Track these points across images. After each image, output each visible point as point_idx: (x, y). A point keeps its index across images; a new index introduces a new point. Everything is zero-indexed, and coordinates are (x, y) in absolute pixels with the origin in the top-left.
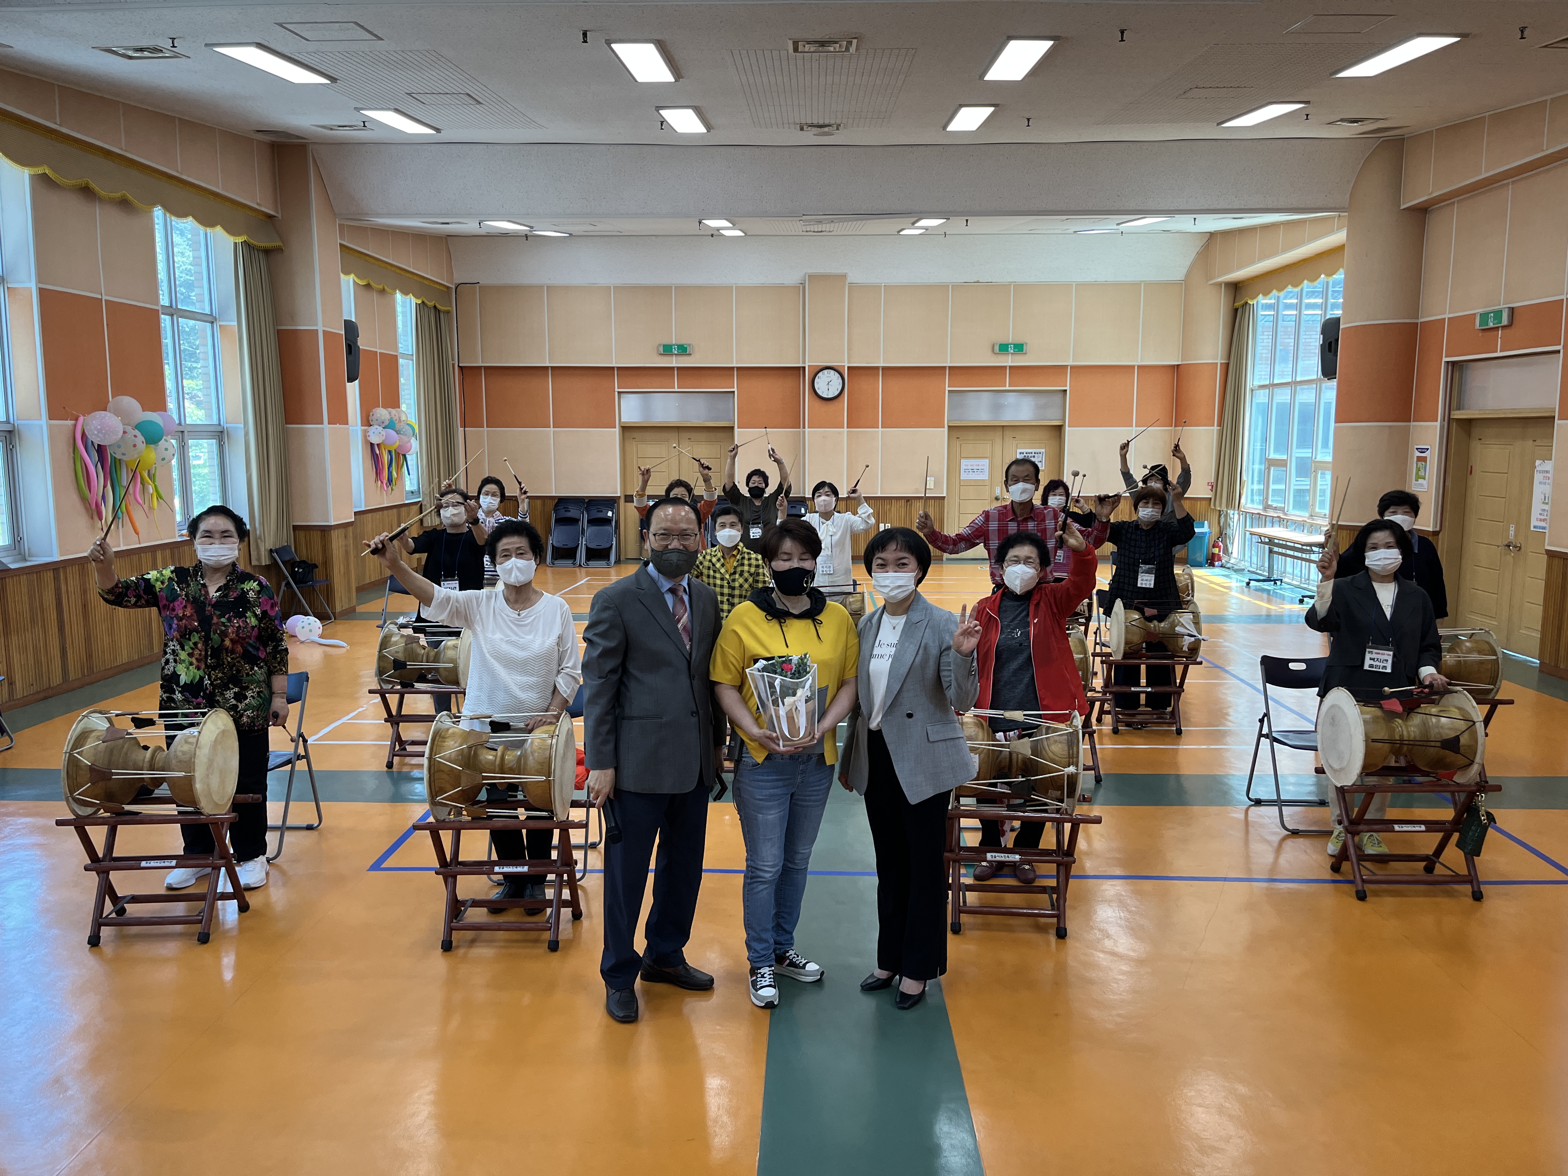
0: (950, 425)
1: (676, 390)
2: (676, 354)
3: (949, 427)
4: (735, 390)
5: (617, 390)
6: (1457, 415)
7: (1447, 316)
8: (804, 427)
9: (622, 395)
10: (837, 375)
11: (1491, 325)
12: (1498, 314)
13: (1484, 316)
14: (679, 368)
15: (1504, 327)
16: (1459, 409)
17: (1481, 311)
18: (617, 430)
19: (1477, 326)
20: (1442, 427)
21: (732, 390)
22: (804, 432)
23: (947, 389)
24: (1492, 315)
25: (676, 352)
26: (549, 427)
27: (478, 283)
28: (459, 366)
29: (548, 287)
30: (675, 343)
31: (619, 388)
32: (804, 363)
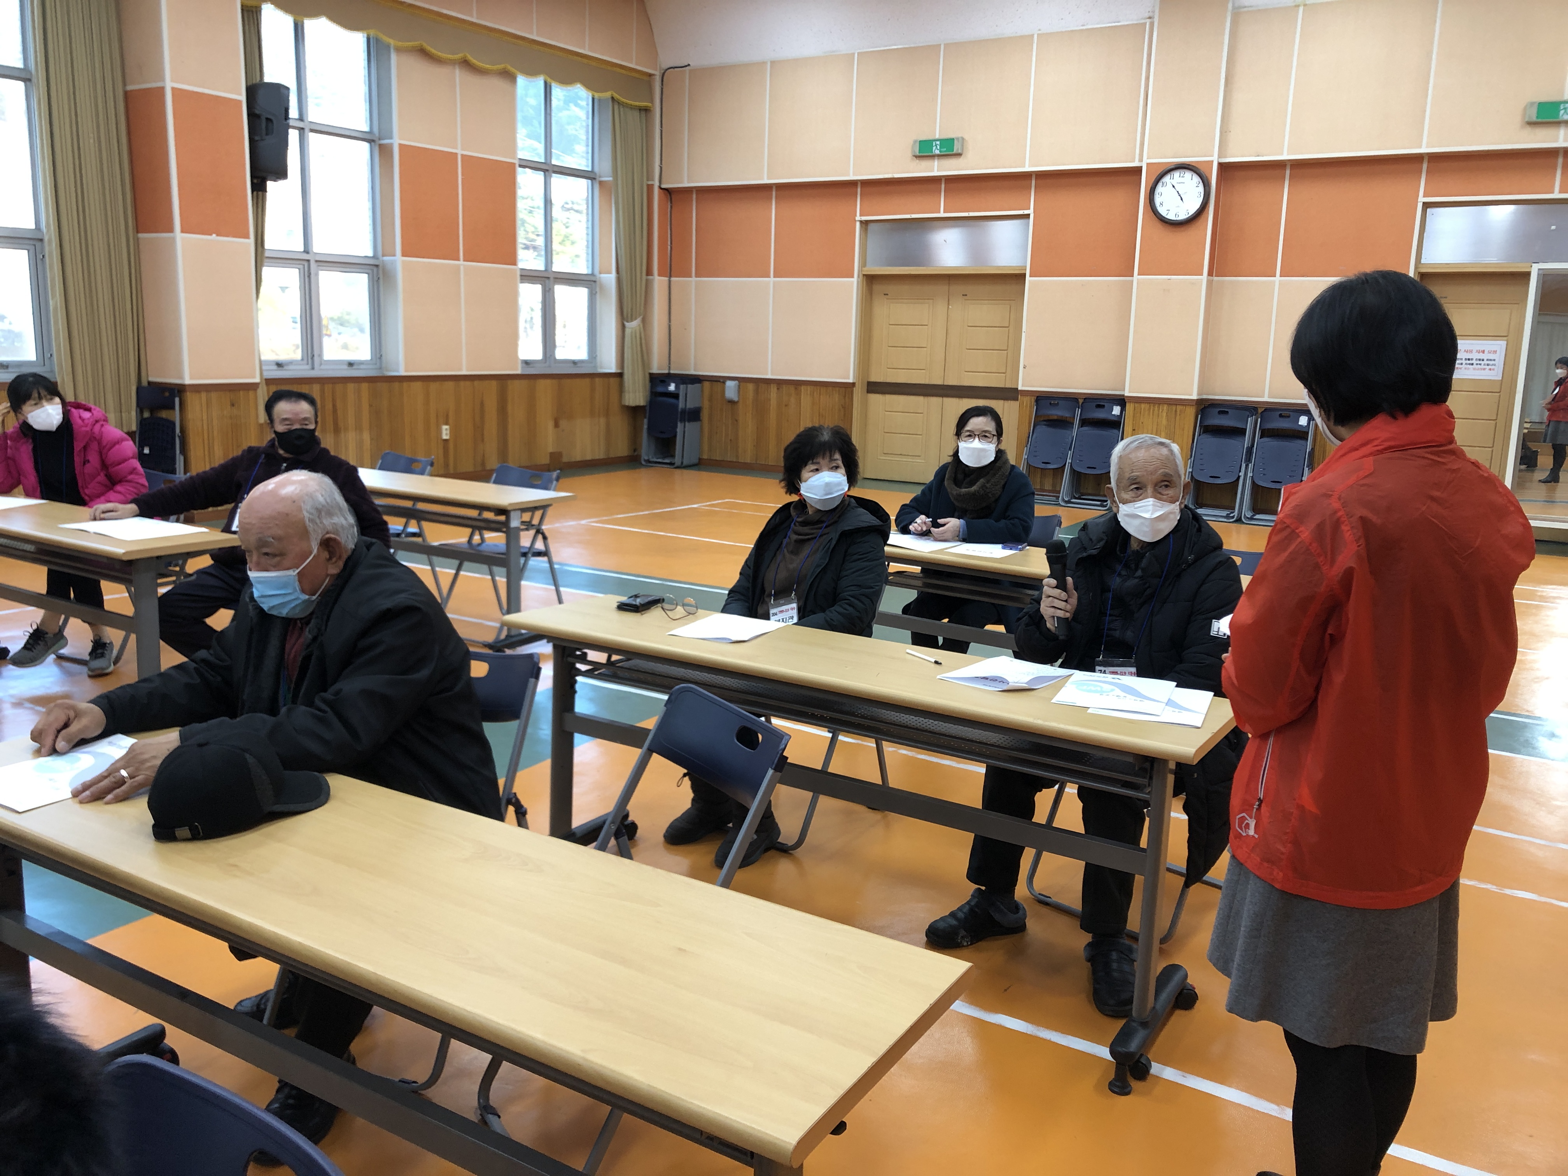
0: (1421, 270)
1: (942, 214)
2: (939, 156)
4: (1031, 211)
5: (858, 218)
8: (1130, 273)
9: (868, 227)
10: (1196, 179)
14: (946, 179)
18: (856, 282)
21: (1026, 212)
23: (1421, 198)
25: (937, 152)
26: (769, 276)
27: (689, 65)
28: (660, 188)
29: (773, 63)
30: (937, 137)
31: (861, 215)
32: (1141, 160)
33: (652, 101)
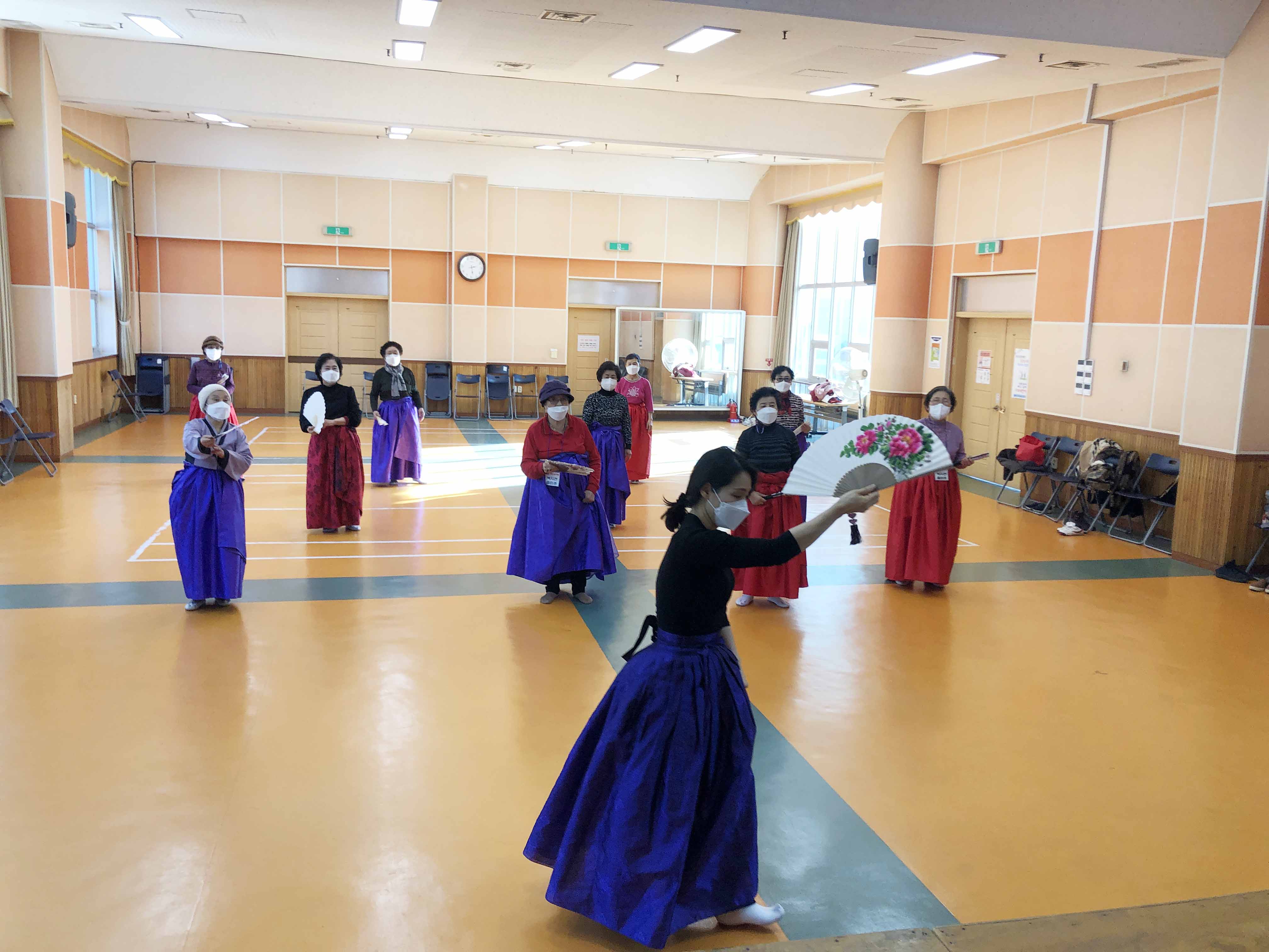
0: (570, 307)
1: (338, 266)
2: (339, 236)
3: (569, 308)
4: (390, 268)
5: (283, 264)
6: (960, 314)
7: (954, 243)
8: (450, 303)
9: (288, 269)
10: (479, 261)
11: (987, 252)
12: (992, 245)
13: (982, 246)
14: (340, 248)
15: (995, 254)
16: (961, 311)
17: (979, 241)
18: (283, 299)
19: (977, 253)
20: (950, 322)
21: (387, 268)
22: (450, 309)
23: (568, 277)
24: (988, 245)
25: (339, 234)
26: (220, 294)
27: (154, 162)
28: (135, 236)
29: (221, 170)
30: (337, 225)
31: (285, 262)
32: (452, 249)
33: (127, 181)
